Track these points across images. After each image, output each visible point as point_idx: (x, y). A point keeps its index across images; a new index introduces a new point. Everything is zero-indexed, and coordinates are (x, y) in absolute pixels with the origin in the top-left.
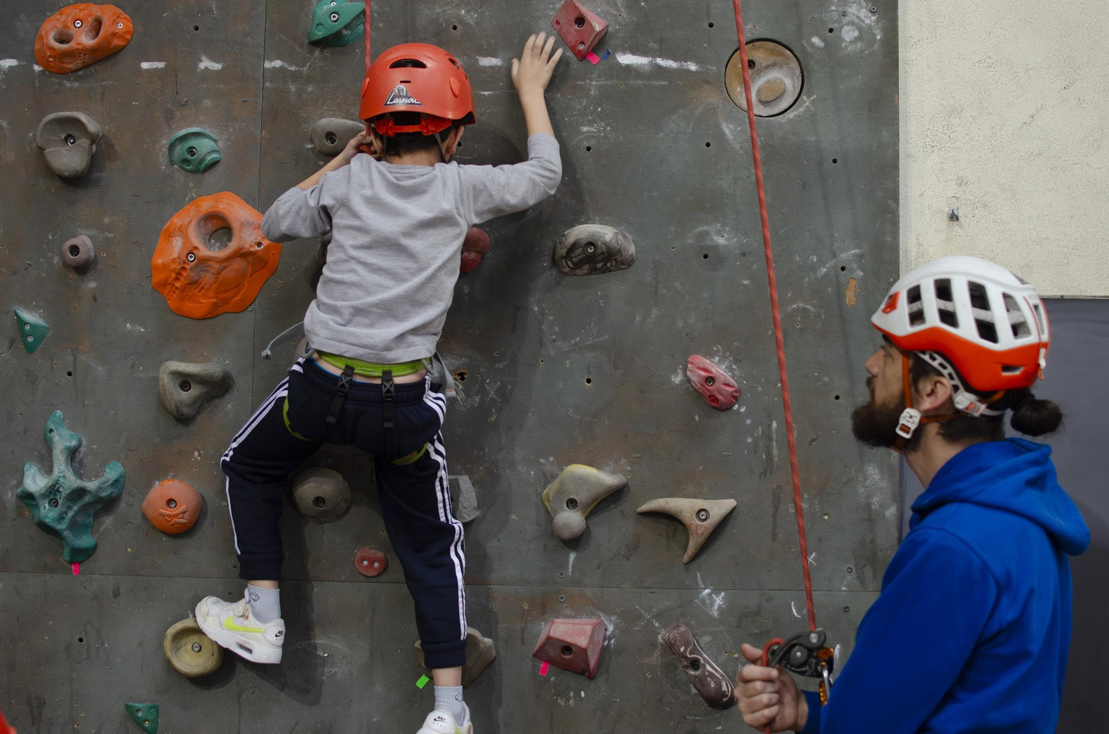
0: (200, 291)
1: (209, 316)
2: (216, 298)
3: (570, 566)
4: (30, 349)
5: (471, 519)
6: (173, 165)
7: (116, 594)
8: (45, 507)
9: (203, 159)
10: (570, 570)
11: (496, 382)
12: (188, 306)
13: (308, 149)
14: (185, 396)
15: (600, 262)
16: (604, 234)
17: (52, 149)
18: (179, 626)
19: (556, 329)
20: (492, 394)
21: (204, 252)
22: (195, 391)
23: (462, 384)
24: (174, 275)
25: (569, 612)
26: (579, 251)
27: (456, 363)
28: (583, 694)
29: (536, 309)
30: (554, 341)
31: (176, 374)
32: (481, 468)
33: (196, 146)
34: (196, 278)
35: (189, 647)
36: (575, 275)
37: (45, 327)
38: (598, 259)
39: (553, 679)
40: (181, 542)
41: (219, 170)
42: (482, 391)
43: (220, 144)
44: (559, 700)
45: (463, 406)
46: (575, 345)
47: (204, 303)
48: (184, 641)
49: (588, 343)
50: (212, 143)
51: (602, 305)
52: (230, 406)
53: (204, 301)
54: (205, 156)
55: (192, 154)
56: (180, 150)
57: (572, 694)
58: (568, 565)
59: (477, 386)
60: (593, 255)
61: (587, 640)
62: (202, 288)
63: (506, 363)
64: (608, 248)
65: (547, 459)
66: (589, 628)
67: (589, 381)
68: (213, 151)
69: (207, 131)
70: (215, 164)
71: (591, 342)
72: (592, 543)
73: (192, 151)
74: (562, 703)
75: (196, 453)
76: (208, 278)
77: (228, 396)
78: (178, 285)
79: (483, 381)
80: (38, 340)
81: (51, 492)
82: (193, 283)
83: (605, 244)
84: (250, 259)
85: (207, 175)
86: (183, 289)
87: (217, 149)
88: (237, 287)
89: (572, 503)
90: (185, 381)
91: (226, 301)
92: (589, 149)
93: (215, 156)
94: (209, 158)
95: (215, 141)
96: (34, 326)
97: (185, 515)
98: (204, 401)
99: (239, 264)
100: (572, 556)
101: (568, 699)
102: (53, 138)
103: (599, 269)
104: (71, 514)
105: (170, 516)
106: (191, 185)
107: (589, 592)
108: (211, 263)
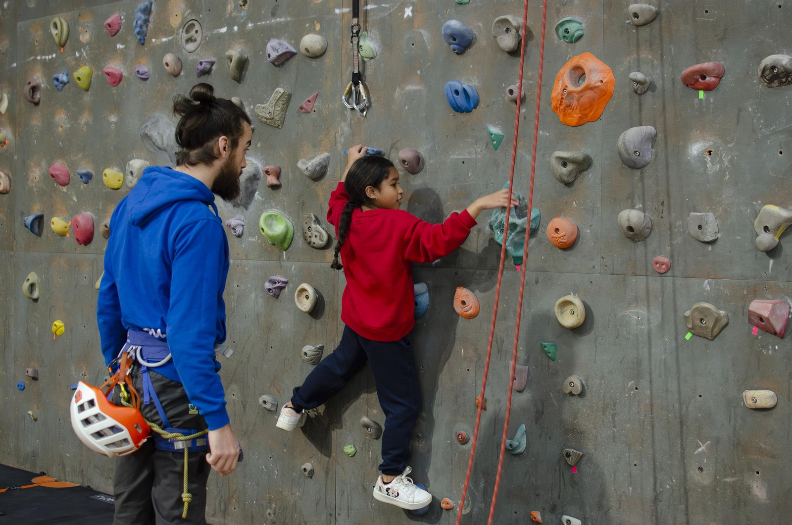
0: (573, 110)
1: (578, 125)
2: (580, 114)
3: (770, 268)
4: (496, 148)
5: (713, 238)
6: (560, 40)
7: (537, 282)
8: (498, 234)
9: (573, 35)
10: (770, 270)
11: (728, 155)
12: (569, 119)
13: (628, 23)
14: (564, 170)
15: (783, 78)
16: (782, 60)
17: (500, 37)
18: (562, 300)
19: (762, 121)
20: (726, 163)
21: (571, 88)
22: (570, 167)
23: (710, 158)
24: (559, 102)
25: (769, 296)
26: (767, 72)
27: (707, 145)
28: (777, 347)
29: (750, 109)
30: (761, 128)
31: (559, 158)
32: (720, 208)
33: (568, 28)
34: (568, 104)
35: (568, 311)
36: (772, 87)
37: (502, 135)
38: (782, 75)
39: (760, 337)
40: (568, 252)
41: (583, 40)
42: (721, 161)
43: (583, 25)
44: (763, 351)
45: (710, 171)
46: (773, 131)
47: (575, 117)
48: (566, 308)
49: (780, 129)
50: (578, 25)
51: (788, 104)
52: (590, 175)
53: (575, 116)
54: (574, 33)
55: (568, 32)
56: (561, 30)
57: (770, 347)
58: (769, 267)
59: (718, 158)
60: (777, 74)
61: (769, 313)
62: (573, 109)
63: (734, 144)
64: (785, 69)
65: (757, 202)
66: (770, 306)
67: (781, 153)
68: (578, 30)
69: (577, 18)
70: (580, 37)
71: (782, 128)
72: (783, 254)
73: (566, 31)
74: (765, 353)
75: (574, 203)
76: (575, 103)
77: (590, 170)
78: (562, 107)
79: (721, 155)
80: (499, 142)
81: (500, 226)
82: (569, 106)
83: (782, 66)
84: (596, 90)
85: (577, 43)
86: (564, 110)
87: (581, 28)
88: (590, 107)
89: (766, 229)
90: (564, 162)
91: (586, 115)
92: (780, 7)
93: (580, 32)
94: (576, 34)
95: (581, 24)
96: (496, 135)
97: (565, 237)
98: (578, 173)
99: (590, 94)
100: (771, 262)
101: (768, 350)
102: (500, 31)
103: (784, 82)
104: (511, 237)
105: (557, 238)
106: (569, 50)
107: (781, 284)
108: (574, 94)
